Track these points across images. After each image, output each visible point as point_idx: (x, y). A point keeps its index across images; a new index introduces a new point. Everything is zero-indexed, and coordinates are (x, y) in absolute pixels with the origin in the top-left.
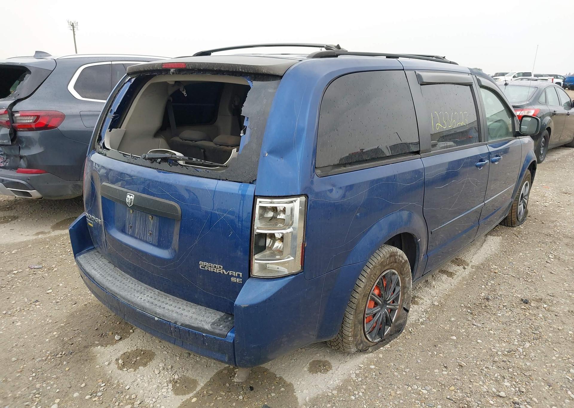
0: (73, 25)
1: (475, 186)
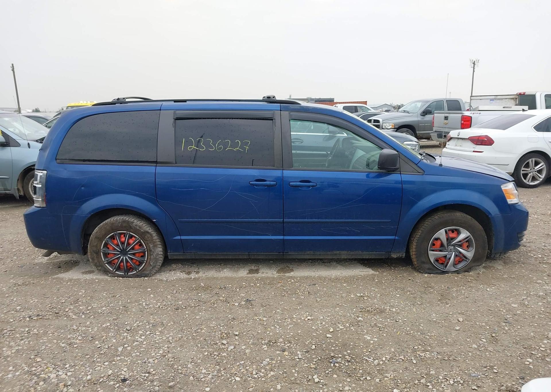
0: (474, 63)
1: (252, 201)
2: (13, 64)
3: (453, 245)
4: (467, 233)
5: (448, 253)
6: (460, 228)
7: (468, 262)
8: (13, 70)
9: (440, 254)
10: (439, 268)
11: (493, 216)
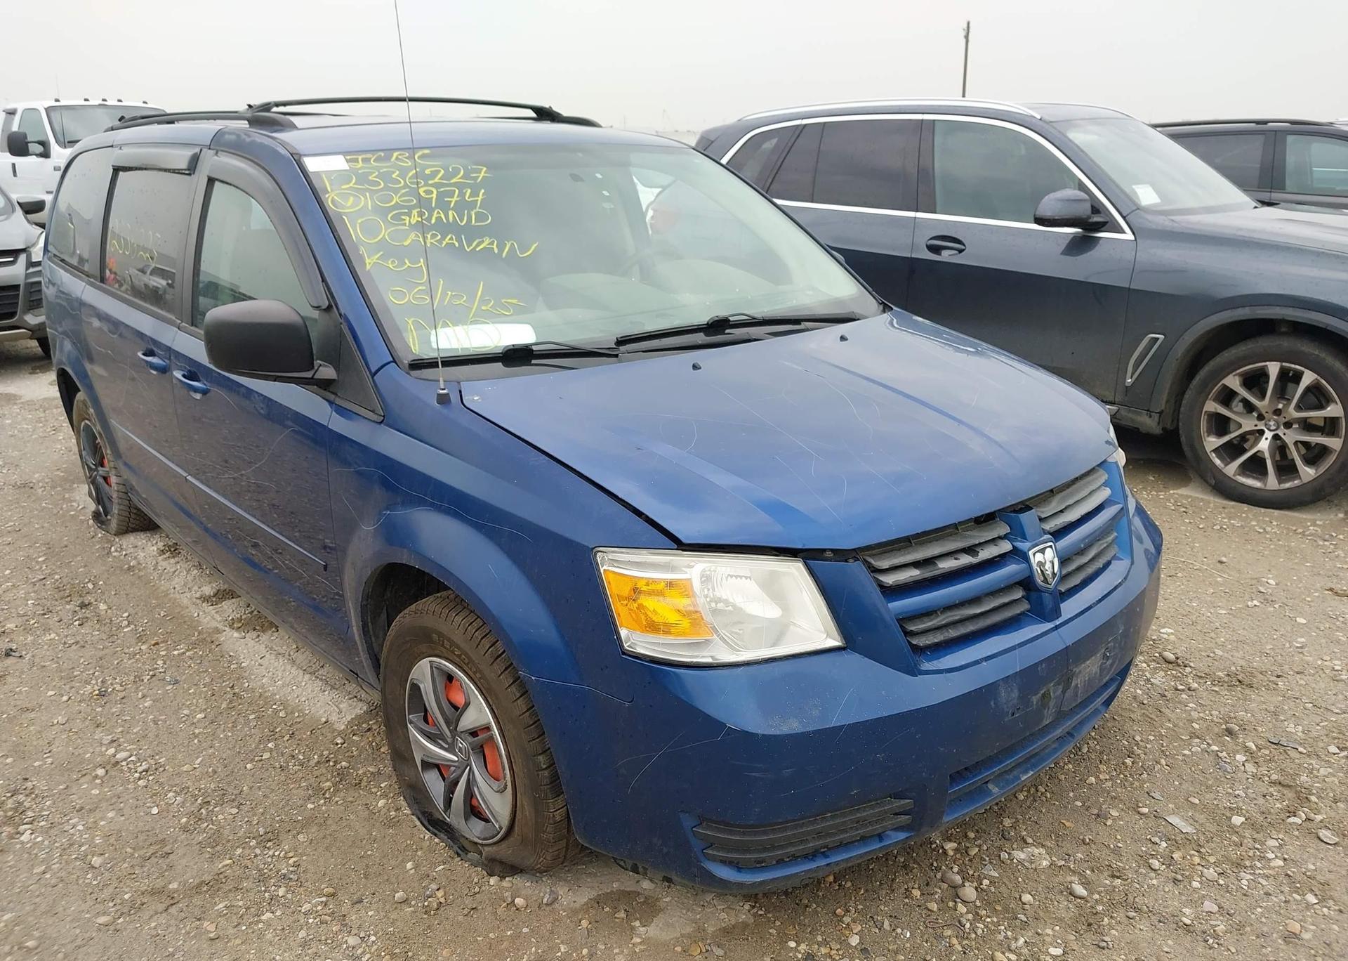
3: (462, 735)
4: (482, 709)
5: (456, 759)
6: (464, 678)
7: (498, 833)
9: (431, 752)
10: (436, 800)
11: (533, 678)
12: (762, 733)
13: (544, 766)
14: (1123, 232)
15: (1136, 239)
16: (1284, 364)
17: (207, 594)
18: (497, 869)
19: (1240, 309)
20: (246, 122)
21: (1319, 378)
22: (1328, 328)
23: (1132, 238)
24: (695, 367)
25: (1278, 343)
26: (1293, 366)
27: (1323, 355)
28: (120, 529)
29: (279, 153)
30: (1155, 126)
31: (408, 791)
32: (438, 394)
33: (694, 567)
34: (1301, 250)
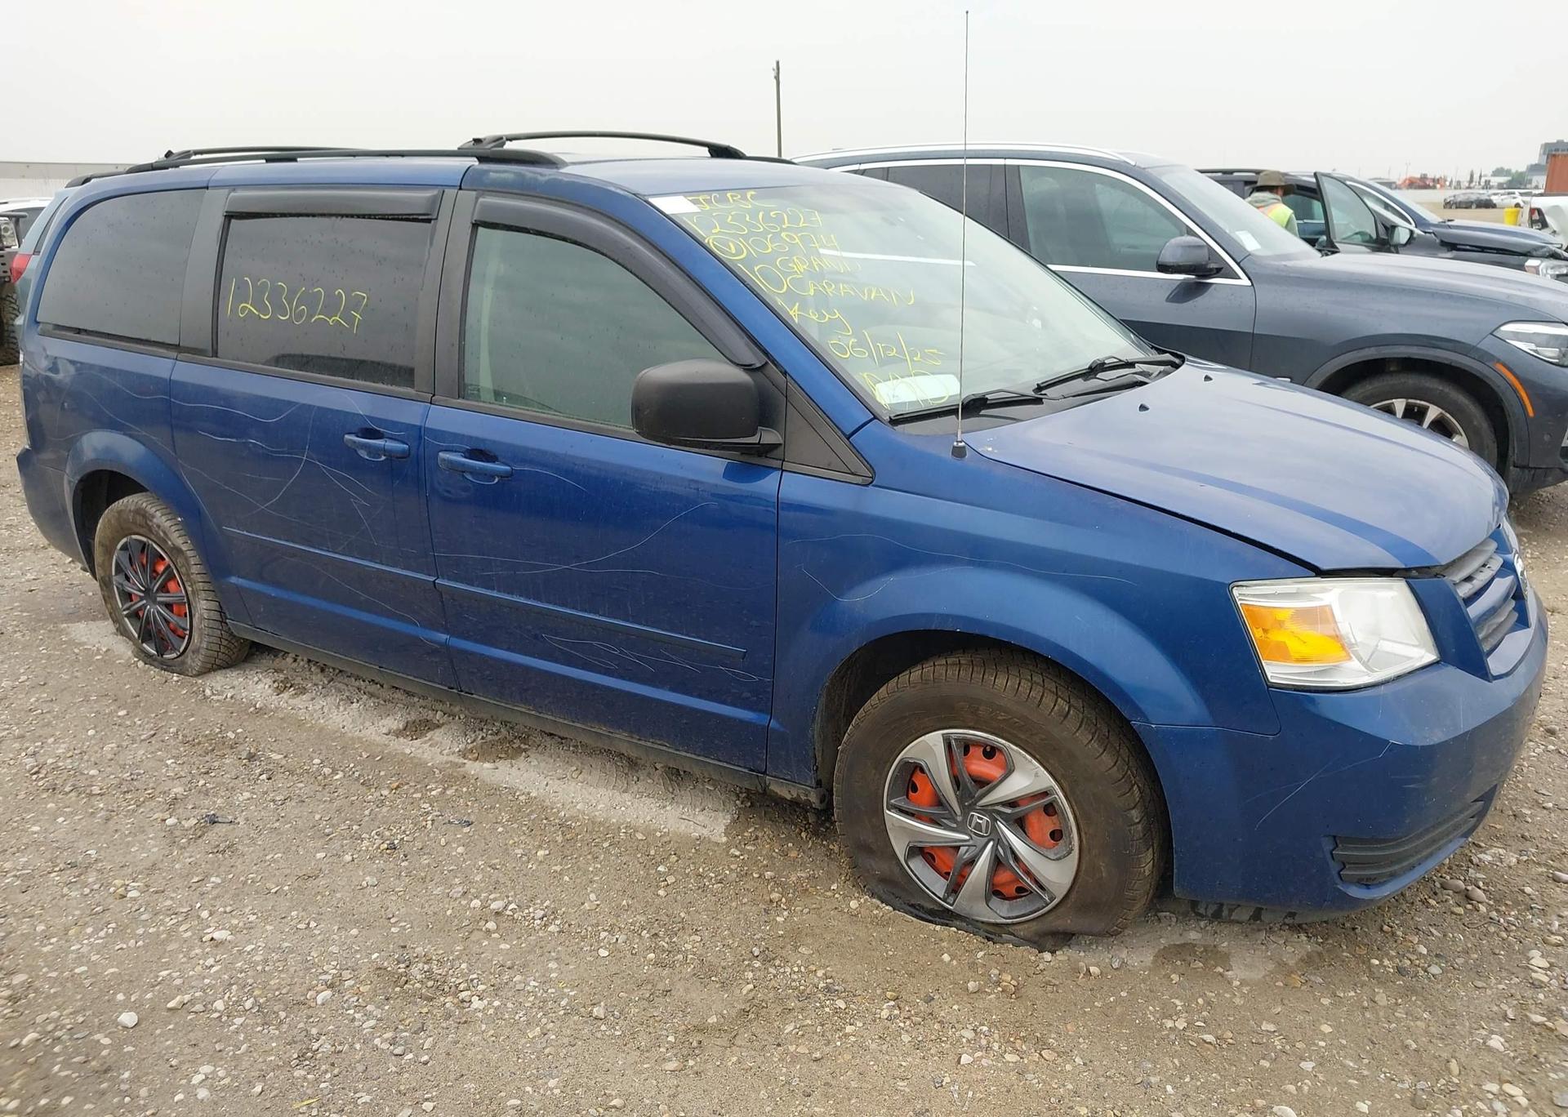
1: (356, 499)
2: (778, 63)
3: (985, 810)
4: (1036, 775)
5: (967, 837)
6: (1007, 744)
7: (1048, 905)
8: (777, 78)
9: (929, 835)
10: (929, 890)
11: (1153, 726)
12: (1422, 744)
13: (1137, 821)
14: (1238, 277)
15: (1253, 285)
16: (1410, 401)
17: (395, 728)
18: (1049, 943)
19: (1367, 350)
20: (476, 159)
21: (1443, 412)
22: (1453, 364)
23: (1248, 283)
24: (1143, 408)
25: (1403, 380)
26: (1418, 402)
27: (1447, 390)
28: (205, 668)
29: (610, 191)
30: (1202, 172)
31: (880, 886)
32: (954, 447)
33: (1330, 594)
34: (1417, 291)
